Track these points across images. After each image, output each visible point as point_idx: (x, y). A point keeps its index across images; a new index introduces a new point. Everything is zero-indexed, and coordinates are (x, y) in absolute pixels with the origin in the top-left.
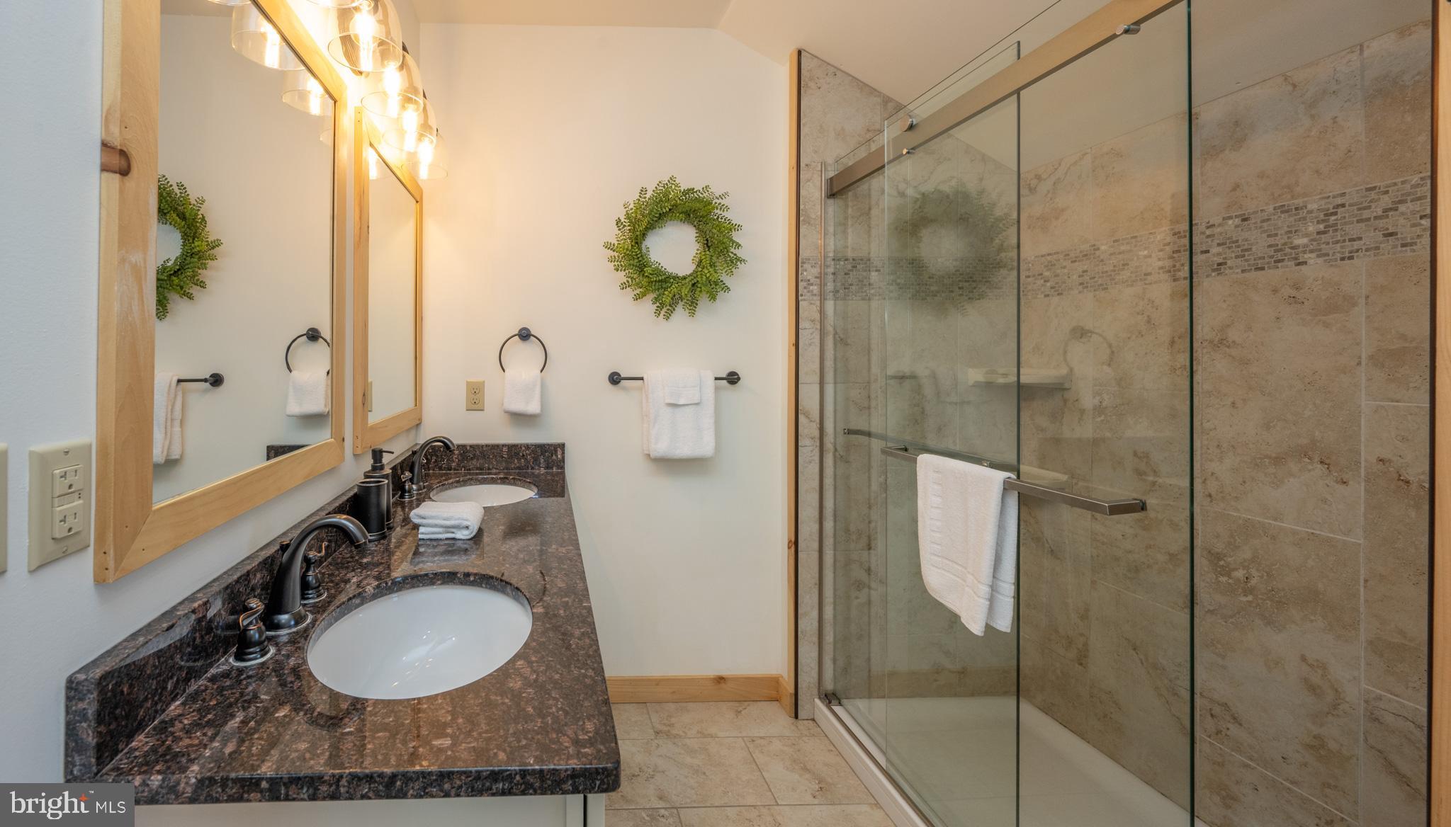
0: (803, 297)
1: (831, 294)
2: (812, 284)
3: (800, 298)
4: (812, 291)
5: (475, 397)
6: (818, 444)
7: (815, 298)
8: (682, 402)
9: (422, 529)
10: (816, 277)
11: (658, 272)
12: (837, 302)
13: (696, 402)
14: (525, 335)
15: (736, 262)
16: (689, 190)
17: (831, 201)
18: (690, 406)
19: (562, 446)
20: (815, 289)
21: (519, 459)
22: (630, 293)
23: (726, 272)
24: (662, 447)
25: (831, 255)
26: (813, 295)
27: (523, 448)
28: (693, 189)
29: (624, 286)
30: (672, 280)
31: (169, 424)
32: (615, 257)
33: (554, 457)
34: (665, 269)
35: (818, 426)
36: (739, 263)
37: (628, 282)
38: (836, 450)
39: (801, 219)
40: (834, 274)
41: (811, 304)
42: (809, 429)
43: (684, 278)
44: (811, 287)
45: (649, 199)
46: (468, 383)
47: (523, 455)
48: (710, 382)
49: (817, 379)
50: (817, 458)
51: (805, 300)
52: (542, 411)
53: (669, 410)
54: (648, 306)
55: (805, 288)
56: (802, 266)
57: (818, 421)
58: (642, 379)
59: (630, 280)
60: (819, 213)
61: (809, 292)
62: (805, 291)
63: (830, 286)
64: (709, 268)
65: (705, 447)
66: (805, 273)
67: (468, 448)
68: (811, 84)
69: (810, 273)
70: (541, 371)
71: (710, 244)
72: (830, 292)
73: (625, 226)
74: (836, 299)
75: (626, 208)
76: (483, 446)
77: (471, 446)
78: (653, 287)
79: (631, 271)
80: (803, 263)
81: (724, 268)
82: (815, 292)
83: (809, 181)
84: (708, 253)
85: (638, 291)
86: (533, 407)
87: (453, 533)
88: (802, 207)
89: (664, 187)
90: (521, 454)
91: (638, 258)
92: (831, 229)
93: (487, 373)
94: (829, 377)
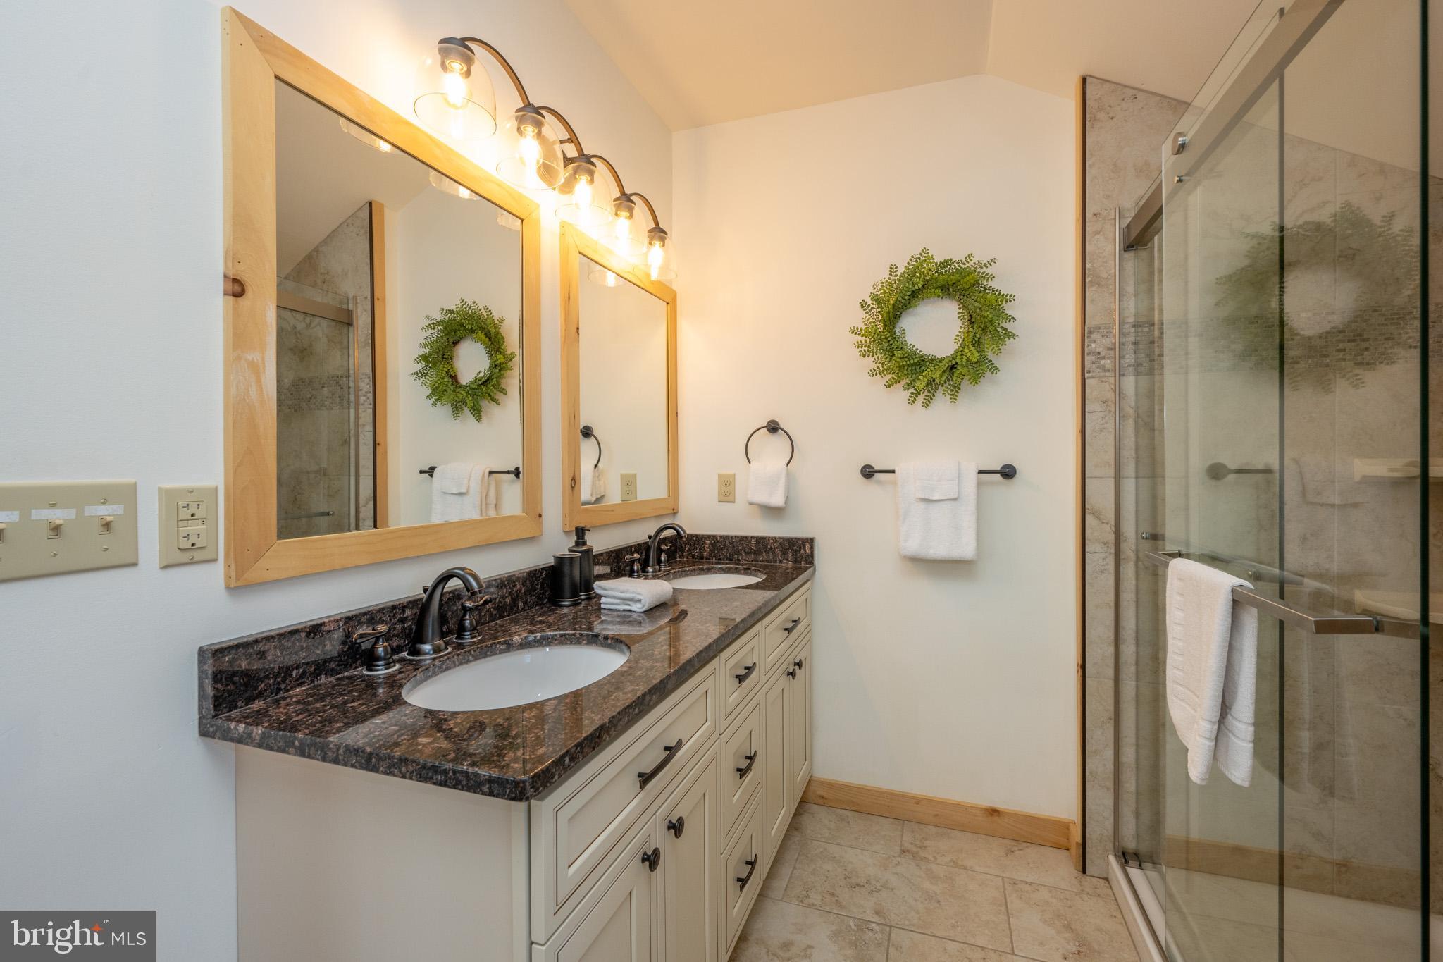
0: (1091, 374)
1: (1131, 369)
2: (1103, 358)
3: (1087, 375)
4: (1104, 366)
5: (727, 490)
6: (1113, 551)
7: (1107, 374)
8: (936, 497)
9: (603, 600)
10: (1110, 349)
11: (912, 354)
12: (1139, 377)
13: (956, 496)
14: (773, 428)
15: (1005, 338)
16: (946, 261)
17: (1130, 255)
18: (946, 502)
19: (811, 541)
20: (1107, 363)
21: (767, 553)
22: (880, 381)
23: (993, 349)
24: (913, 545)
25: (1131, 320)
26: (1105, 371)
27: (771, 541)
28: (951, 260)
29: (873, 373)
30: (928, 363)
31: (484, 507)
32: (861, 342)
33: (802, 551)
34: (920, 351)
35: (1113, 528)
36: (1007, 339)
37: (878, 368)
38: (1138, 559)
39: (1088, 280)
40: (1135, 343)
41: (1102, 381)
42: (1100, 532)
43: (941, 360)
44: (1102, 362)
45: (901, 276)
46: (720, 476)
47: (771, 548)
48: (971, 478)
49: (1111, 472)
50: (1111, 568)
51: (1092, 377)
52: (786, 502)
53: (922, 505)
54: (900, 394)
55: (1093, 363)
56: (1088, 337)
57: (1113, 523)
58: (893, 472)
59: (880, 366)
60: (1113, 271)
61: (1098, 367)
62: (1094, 366)
63: (1129, 358)
64: (970, 346)
65: (966, 549)
66: (1093, 345)
67: (719, 538)
68: (1101, 115)
69: (1099, 344)
70: (788, 464)
71: (973, 320)
72: (1130, 366)
73: (873, 308)
74: (1137, 374)
75: (875, 289)
76: (732, 537)
77: (721, 537)
78: (905, 372)
79: (880, 356)
80: (1090, 332)
81: (991, 346)
82: (1107, 367)
83: (1098, 233)
84: (971, 330)
85: (889, 377)
86: (777, 500)
87: (629, 605)
88: (1088, 266)
89: (916, 261)
90: (769, 547)
91: (889, 341)
92: (1130, 289)
93: (735, 465)
94: (1129, 469)
